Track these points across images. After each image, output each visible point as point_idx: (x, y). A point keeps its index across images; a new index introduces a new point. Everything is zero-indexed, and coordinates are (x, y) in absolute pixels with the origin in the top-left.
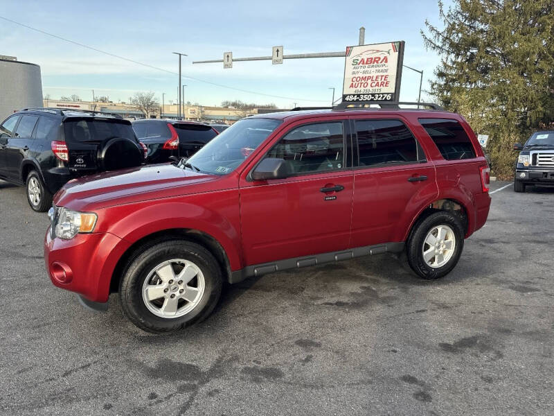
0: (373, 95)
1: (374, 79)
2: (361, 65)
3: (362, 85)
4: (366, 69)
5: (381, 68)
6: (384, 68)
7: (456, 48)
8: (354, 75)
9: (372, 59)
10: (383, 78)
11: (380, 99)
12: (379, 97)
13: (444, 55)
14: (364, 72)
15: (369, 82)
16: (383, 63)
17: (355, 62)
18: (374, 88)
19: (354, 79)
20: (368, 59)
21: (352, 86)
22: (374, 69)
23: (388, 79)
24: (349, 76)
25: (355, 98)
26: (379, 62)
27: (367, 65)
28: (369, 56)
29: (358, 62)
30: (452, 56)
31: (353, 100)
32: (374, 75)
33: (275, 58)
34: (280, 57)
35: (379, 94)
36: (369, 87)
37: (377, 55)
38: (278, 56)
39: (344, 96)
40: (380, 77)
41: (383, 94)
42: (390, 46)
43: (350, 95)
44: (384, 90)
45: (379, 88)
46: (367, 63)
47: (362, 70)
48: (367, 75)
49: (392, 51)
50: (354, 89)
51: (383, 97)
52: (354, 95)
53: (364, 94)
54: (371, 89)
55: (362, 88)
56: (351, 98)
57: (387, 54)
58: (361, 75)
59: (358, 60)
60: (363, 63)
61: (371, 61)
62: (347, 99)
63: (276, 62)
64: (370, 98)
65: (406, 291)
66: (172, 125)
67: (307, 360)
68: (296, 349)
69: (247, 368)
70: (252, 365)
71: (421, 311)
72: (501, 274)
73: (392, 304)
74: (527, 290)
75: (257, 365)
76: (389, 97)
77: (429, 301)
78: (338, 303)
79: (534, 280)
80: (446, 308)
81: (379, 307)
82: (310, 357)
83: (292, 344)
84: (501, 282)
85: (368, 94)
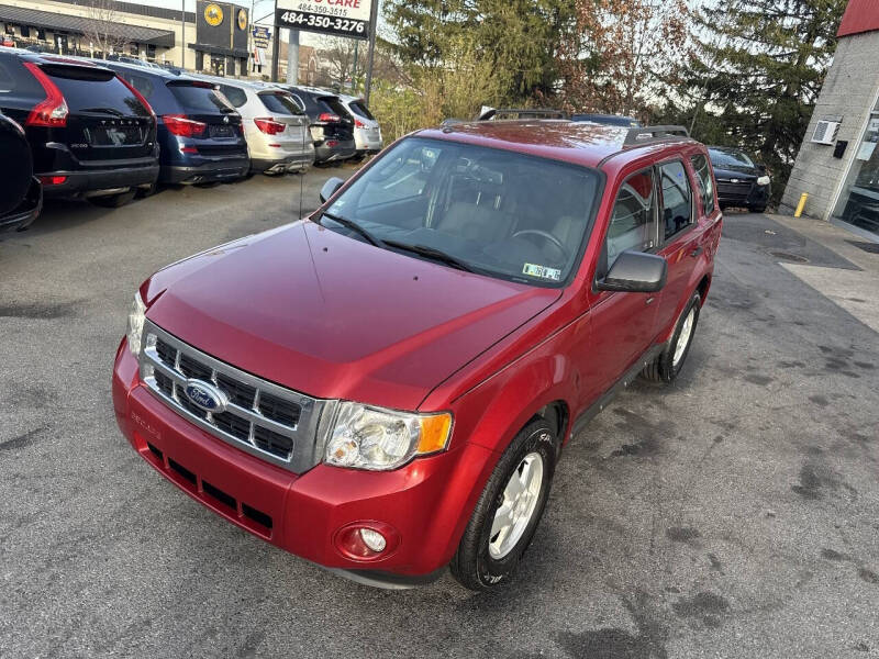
0: (333, 19)
11: (344, 28)
12: (343, 25)
18: (334, 6)
25: (300, 19)
31: (297, 22)
35: (343, 19)
36: (325, 3)
39: (279, 13)
41: (350, 20)
43: (290, 11)
44: (351, 13)
45: (343, 8)
51: (350, 25)
52: (298, 13)
53: (316, 15)
54: (329, 7)
55: (313, 2)
56: (292, 18)
62: (285, 18)
64: (327, 23)
65: (665, 408)
66: (39, 66)
67: (716, 565)
68: (683, 549)
69: (676, 606)
70: (674, 598)
71: (719, 440)
72: (716, 359)
73: (680, 435)
74: (763, 381)
75: (678, 595)
76: (359, 28)
77: (706, 419)
78: (628, 450)
79: (752, 364)
80: (731, 427)
81: (674, 444)
82: (712, 557)
83: (668, 542)
84: (730, 372)
85: (324, 16)
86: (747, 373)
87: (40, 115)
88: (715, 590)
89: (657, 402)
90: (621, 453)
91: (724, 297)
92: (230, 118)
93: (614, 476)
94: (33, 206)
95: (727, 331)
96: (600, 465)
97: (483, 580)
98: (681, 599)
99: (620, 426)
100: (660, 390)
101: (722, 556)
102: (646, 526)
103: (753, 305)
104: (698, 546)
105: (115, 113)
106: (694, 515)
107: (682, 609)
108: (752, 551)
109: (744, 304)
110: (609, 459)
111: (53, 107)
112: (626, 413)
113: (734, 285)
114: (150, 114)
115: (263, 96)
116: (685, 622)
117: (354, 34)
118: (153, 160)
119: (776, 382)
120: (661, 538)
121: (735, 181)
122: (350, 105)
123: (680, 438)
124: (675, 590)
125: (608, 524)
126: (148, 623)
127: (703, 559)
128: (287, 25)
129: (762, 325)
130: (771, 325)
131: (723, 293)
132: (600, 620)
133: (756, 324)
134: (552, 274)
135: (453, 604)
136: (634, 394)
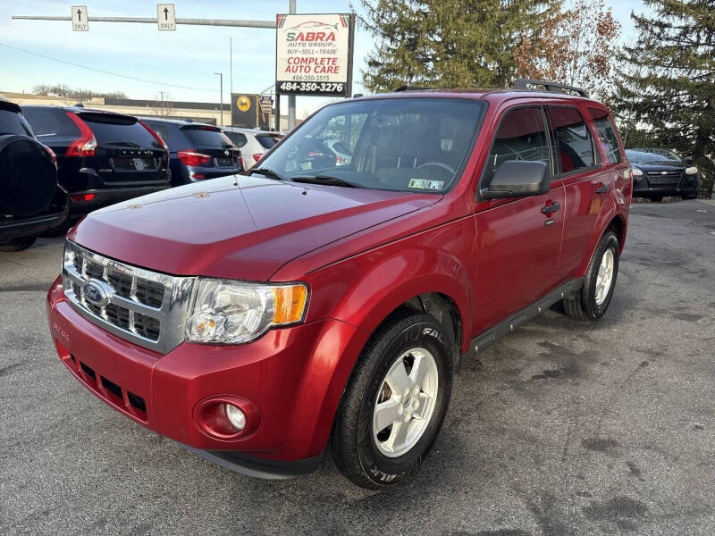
0: (319, 84)
1: (319, 61)
2: (299, 41)
3: (303, 69)
4: (307, 47)
5: (327, 48)
6: (330, 48)
7: (389, 32)
8: (290, 55)
9: (314, 34)
10: (331, 61)
11: (328, 90)
12: (327, 87)
13: (379, 38)
14: (304, 52)
15: (313, 65)
16: (330, 41)
17: (290, 37)
18: (320, 75)
19: (292, 61)
20: (308, 34)
21: (288, 69)
22: (317, 48)
23: (337, 63)
24: (283, 55)
25: (295, 87)
26: (324, 39)
27: (308, 43)
28: (311, 30)
29: (296, 37)
30: (387, 42)
31: (292, 90)
32: (319, 56)
33: (162, 20)
34: (171, 20)
35: (326, 83)
36: (312, 73)
37: (321, 29)
38: (167, 18)
39: (279, 84)
40: (326, 61)
41: (331, 83)
42: (337, 19)
43: (287, 82)
44: (333, 78)
45: (326, 74)
46: (307, 40)
47: (301, 48)
48: (309, 56)
49: (340, 26)
50: (292, 74)
51: (332, 87)
52: (293, 83)
53: (306, 83)
54: (315, 75)
55: (303, 74)
56: (288, 87)
57: (334, 30)
58: (301, 56)
59: (294, 34)
60: (302, 40)
61: (313, 37)
62: (283, 87)
63: (164, 27)
64: (314, 88)
65: (591, 341)
66: (77, 114)
67: (635, 471)
68: (597, 457)
69: (586, 510)
70: (585, 502)
71: (644, 364)
72: (646, 303)
73: (603, 361)
74: (694, 318)
75: (589, 499)
76: (340, 89)
77: (632, 349)
78: (548, 374)
79: (682, 305)
80: (658, 354)
81: (596, 369)
82: (630, 464)
83: (583, 450)
84: (659, 312)
85: (312, 83)
86: (676, 312)
87: (76, 149)
88: (632, 496)
89: (581, 336)
90: (542, 377)
91: (655, 258)
92: (230, 152)
93: (531, 396)
94: (60, 210)
95: (657, 281)
96: (519, 387)
97: (372, 475)
98: (594, 503)
99: (544, 356)
100: (588, 328)
101: (642, 464)
102: (560, 438)
103: (684, 262)
104: (617, 455)
105: (134, 146)
106: (612, 427)
107: (593, 512)
108: (676, 459)
109: (674, 262)
110: (528, 382)
111: (85, 142)
112: (551, 346)
113: (667, 250)
114: (163, 148)
115: (259, 138)
116: (596, 525)
117: (335, 93)
118: (166, 181)
119: (706, 319)
120: (576, 447)
121: (664, 173)
122: (334, 146)
123: (604, 364)
124: (589, 495)
125: (521, 436)
126: (46, 513)
127: (621, 466)
128: (285, 92)
129: (695, 276)
130: (702, 276)
131: (654, 255)
132: (499, 521)
133: (687, 276)
134: (436, 185)
135: (346, 503)
136: (562, 330)
